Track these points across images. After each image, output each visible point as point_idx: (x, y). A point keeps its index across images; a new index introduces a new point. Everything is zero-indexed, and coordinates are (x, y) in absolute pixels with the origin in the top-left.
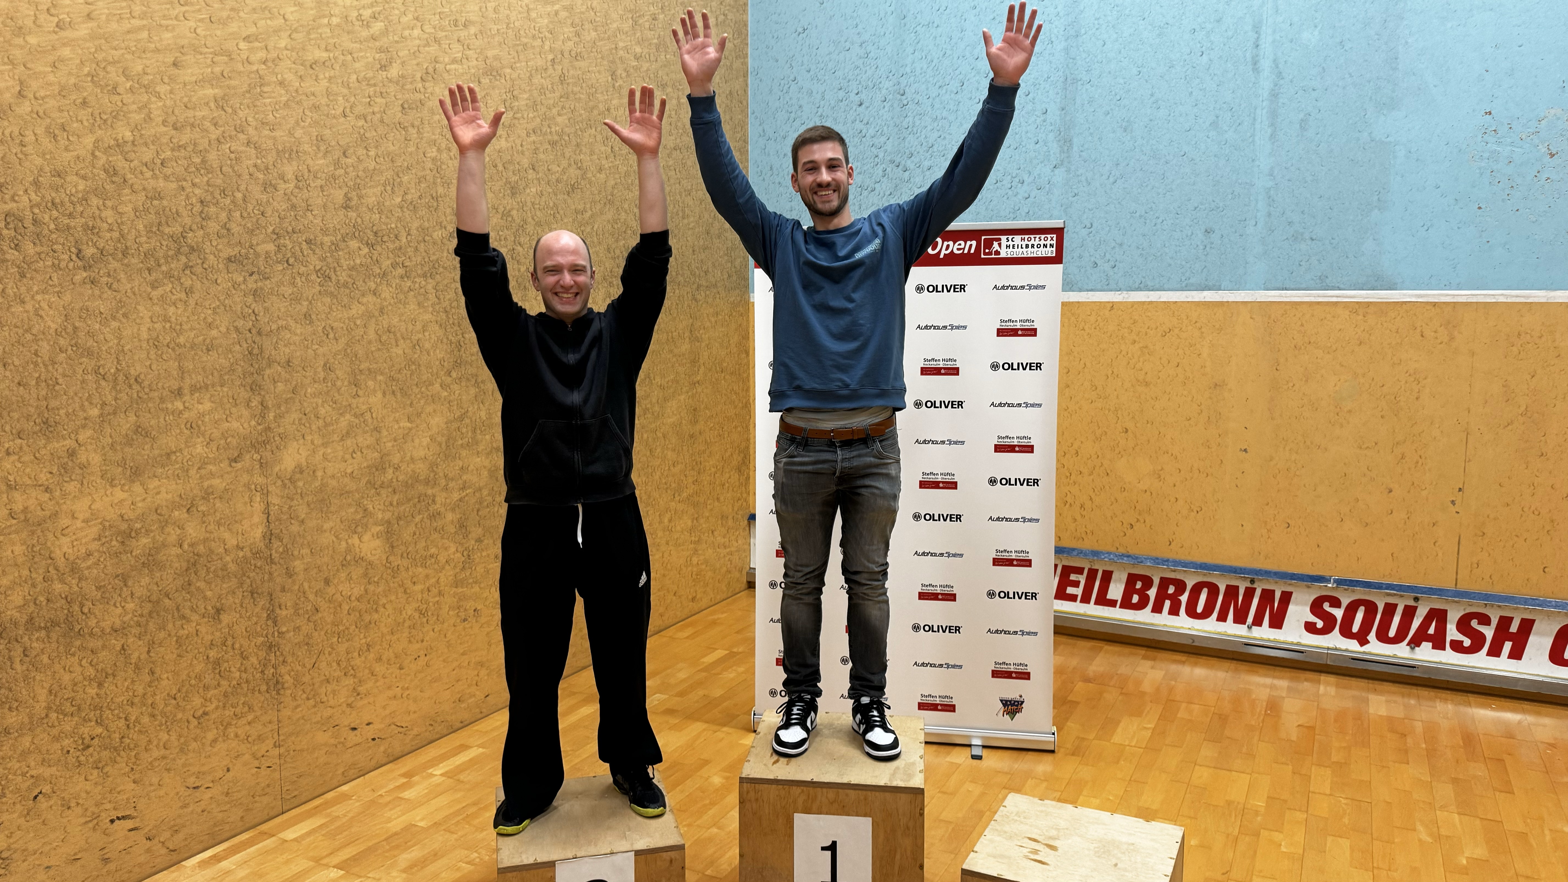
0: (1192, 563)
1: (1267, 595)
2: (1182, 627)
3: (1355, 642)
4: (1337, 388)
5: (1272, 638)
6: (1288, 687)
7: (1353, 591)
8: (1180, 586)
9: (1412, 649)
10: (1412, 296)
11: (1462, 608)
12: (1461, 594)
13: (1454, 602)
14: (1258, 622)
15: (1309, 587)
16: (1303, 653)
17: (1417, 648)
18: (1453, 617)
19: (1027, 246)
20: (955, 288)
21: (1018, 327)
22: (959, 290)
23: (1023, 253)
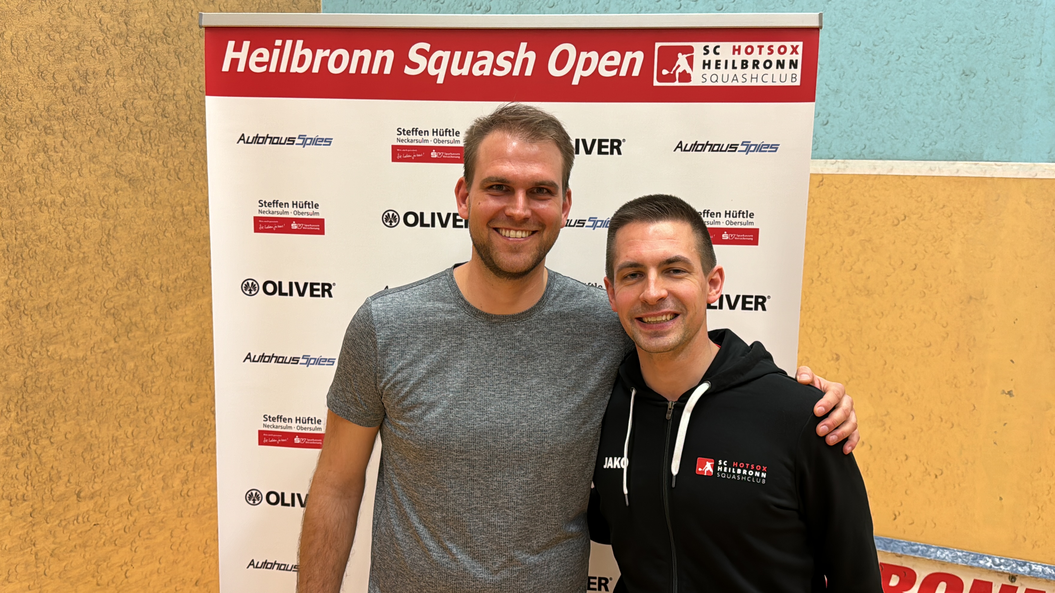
8: (907, 576)
19: (744, 64)
20: (600, 147)
21: (723, 226)
22: (608, 150)
23: (735, 78)
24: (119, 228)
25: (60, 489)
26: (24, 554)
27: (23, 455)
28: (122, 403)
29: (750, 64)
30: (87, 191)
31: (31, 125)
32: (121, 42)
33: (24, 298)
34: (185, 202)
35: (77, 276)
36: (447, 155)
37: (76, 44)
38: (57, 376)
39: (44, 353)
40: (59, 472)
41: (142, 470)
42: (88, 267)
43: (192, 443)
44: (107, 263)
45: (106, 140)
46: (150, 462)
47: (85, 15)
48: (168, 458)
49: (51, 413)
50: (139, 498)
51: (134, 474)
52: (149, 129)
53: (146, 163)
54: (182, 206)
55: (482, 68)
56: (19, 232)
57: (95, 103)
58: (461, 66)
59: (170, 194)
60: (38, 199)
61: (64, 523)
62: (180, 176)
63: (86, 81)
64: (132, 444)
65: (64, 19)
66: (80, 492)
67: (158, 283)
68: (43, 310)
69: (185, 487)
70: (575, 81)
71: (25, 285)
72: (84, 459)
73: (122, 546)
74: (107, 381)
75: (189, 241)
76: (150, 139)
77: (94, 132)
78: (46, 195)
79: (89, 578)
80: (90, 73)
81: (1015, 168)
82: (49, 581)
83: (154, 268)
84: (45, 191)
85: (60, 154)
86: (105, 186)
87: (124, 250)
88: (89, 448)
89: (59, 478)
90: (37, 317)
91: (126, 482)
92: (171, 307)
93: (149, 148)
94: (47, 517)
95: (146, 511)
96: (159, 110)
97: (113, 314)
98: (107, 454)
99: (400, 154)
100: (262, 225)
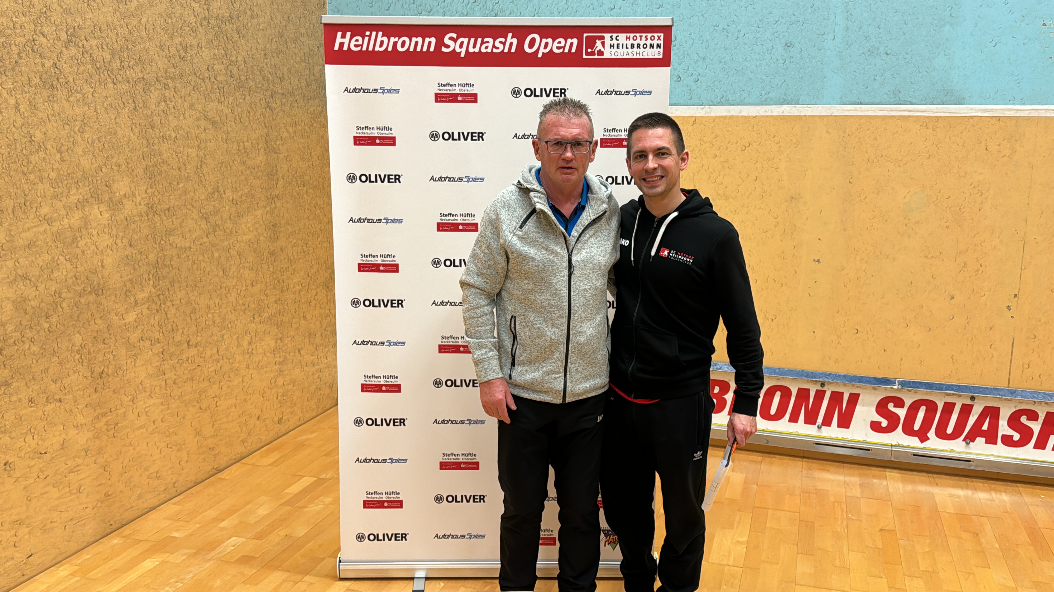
1: (836, 397)
3: (916, 438)
4: (906, 200)
5: (840, 437)
6: (859, 483)
7: (916, 392)
9: (968, 444)
10: (979, 110)
11: (1014, 405)
12: (1013, 393)
13: (1006, 399)
14: (827, 422)
15: (875, 389)
16: (869, 450)
17: (971, 443)
18: (1005, 414)
19: (633, 46)
20: (554, 93)
21: (623, 137)
22: (559, 94)
23: (628, 54)
24: (207, 156)
25: (178, 338)
26: (159, 379)
27: (157, 311)
28: (212, 281)
29: (636, 46)
30: (188, 130)
31: (157, 83)
32: (205, 23)
33: (156, 202)
34: (245, 140)
35: (184, 189)
36: (467, 98)
37: (180, 26)
38: (175, 259)
39: (168, 242)
40: (177, 326)
41: (225, 331)
42: (190, 183)
43: (254, 315)
44: (201, 181)
45: (198, 93)
46: (230, 326)
47: (185, 5)
48: (239, 324)
49: (172, 283)
50: (223, 351)
51: (220, 333)
52: (223, 86)
53: (222, 111)
54: (244, 142)
55: (487, 48)
56: (152, 157)
57: (191, 67)
58: (474, 47)
59: (237, 133)
60: (162, 134)
61: (180, 362)
62: (242, 120)
63: (186, 52)
64: (218, 311)
65: (173, 8)
66: (189, 341)
67: (231, 198)
68: (167, 212)
69: (251, 347)
70: (540, 55)
71: (156, 193)
72: (191, 319)
73: (214, 384)
74: (203, 265)
75: (249, 168)
76: (223, 93)
77: (191, 88)
78: (166, 131)
79: (195, 403)
80: (188, 46)
81: (819, 109)
82: (173, 401)
83: (229, 187)
84: (165, 128)
85: (173, 103)
86: (198, 127)
87: (210, 173)
88: (194, 311)
89: (177, 329)
90: (163, 216)
91: (215, 338)
92: (240, 215)
93: (223, 99)
94: (171, 356)
95: (227, 361)
96: (229, 72)
97: (205, 218)
98: (204, 317)
99: (439, 98)
100: (358, 141)
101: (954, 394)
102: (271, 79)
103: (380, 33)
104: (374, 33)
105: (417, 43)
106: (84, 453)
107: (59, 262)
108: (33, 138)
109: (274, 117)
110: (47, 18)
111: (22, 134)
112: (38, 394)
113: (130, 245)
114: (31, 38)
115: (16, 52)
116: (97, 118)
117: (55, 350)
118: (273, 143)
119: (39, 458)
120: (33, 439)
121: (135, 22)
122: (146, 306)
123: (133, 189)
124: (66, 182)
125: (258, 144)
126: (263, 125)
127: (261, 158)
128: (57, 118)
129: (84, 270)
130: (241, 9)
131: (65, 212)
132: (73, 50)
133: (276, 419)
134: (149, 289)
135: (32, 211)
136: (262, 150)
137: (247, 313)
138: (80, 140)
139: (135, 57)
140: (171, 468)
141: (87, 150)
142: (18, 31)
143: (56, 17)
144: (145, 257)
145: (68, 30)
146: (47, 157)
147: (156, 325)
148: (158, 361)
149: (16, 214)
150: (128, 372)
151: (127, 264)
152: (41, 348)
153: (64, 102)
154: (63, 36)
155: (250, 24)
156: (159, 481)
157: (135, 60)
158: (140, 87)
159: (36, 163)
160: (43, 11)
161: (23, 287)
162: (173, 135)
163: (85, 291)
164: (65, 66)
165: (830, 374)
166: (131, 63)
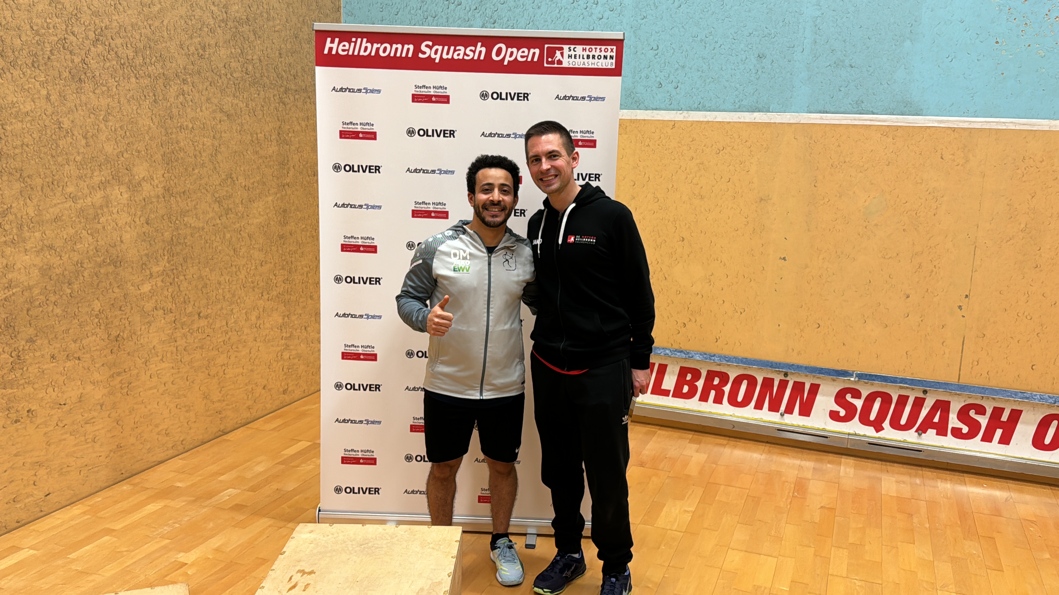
0: (735, 358)
1: (799, 387)
2: (724, 415)
3: (872, 428)
4: (867, 203)
5: (801, 424)
6: (814, 469)
7: (872, 384)
8: (724, 378)
9: (920, 435)
10: (935, 121)
11: (963, 400)
12: (962, 388)
13: (956, 394)
14: (789, 410)
15: (834, 380)
16: (827, 437)
17: (923, 435)
18: (955, 408)
19: (588, 57)
20: (518, 97)
21: (579, 138)
22: (522, 98)
23: (584, 64)
24: (222, 146)
25: (189, 310)
26: (170, 346)
27: (171, 284)
29: (591, 57)
30: (205, 121)
31: (176, 78)
32: (223, 25)
33: (173, 186)
34: (259, 131)
35: (199, 175)
36: (441, 99)
37: (199, 27)
38: (189, 237)
39: (182, 222)
40: (189, 298)
41: (234, 306)
42: (205, 169)
43: (262, 293)
44: (215, 168)
45: (215, 88)
46: (239, 301)
47: (205, 8)
48: (249, 300)
49: (185, 260)
50: (232, 323)
51: (229, 307)
52: (238, 82)
53: (237, 104)
54: (257, 134)
55: (458, 55)
56: (170, 145)
57: (209, 65)
58: (448, 54)
59: (250, 125)
60: (179, 124)
61: (191, 331)
62: (256, 114)
63: (205, 51)
64: (228, 287)
65: (193, 11)
66: (200, 313)
67: (244, 184)
68: (182, 195)
69: (258, 322)
70: (506, 63)
71: (173, 178)
72: (203, 292)
73: (222, 353)
74: (215, 244)
75: (261, 157)
76: (239, 88)
77: (208, 83)
78: (184, 122)
79: (204, 370)
80: (207, 45)
81: (788, 116)
82: (183, 366)
83: (242, 174)
84: (183, 119)
85: (191, 97)
86: (214, 118)
87: (224, 161)
88: (205, 286)
89: (189, 302)
90: (178, 199)
91: (225, 312)
92: (251, 201)
93: (238, 94)
94: (183, 324)
95: (236, 333)
96: (244, 69)
97: (219, 201)
98: (215, 292)
99: (416, 98)
100: (344, 135)
101: (907, 388)
102: (285, 76)
103: (365, 40)
104: (359, 40)
105: (397, 49)
106: (99, 407)
107: (82, 236)
108: (62, 125)
109: (287, 112)
110: (77, 20)
111: (52, 121)
112: (59, 351)
113: (147, 224)
114: (63, 37)
115: (49, 49)
116: (120, 109)
117: (76, 313)
118: (285, 136)
119: (58, 408)
120: (54, 391)
121: (157, 23)
122: (161, 278)
123: (151, 172)
124: (90, 165)
125: (271, 136)
126: (276, 118)
127: (273, 149)
128: (84, 108)
129: (104, 244)
130: (258, 12)
131: (88, 192)
132: (100, 48)
133: (281, 390)
134: (163, 263)
135: (59, 189)
136: (275, 141)
137: (256, 289)
138: (104, 128)
139: (157, 55)
140: (179, 427)
141: (110, 137)
142: (51, 31)
143: (85, 18)
144: (160, 235)
145: (96, 30)
146: (74, 142)
147: (169, 297)
148: (170, 329)
149: (44, 191)
150: (142, 337)
151: (144, 241)
152: (64, 311)
153: (91, 94)
154: (92, 35)
155: (265, 26)
156: (168, 438)
157: (156, 57)
158: (161, 81)
159: (64, 148)
160: (74, 13)
161: (49, 257)
162: (191, 126)
163: (104, 262)
164: (92, 61)
165: (793, 365)
166: (153, 60)
